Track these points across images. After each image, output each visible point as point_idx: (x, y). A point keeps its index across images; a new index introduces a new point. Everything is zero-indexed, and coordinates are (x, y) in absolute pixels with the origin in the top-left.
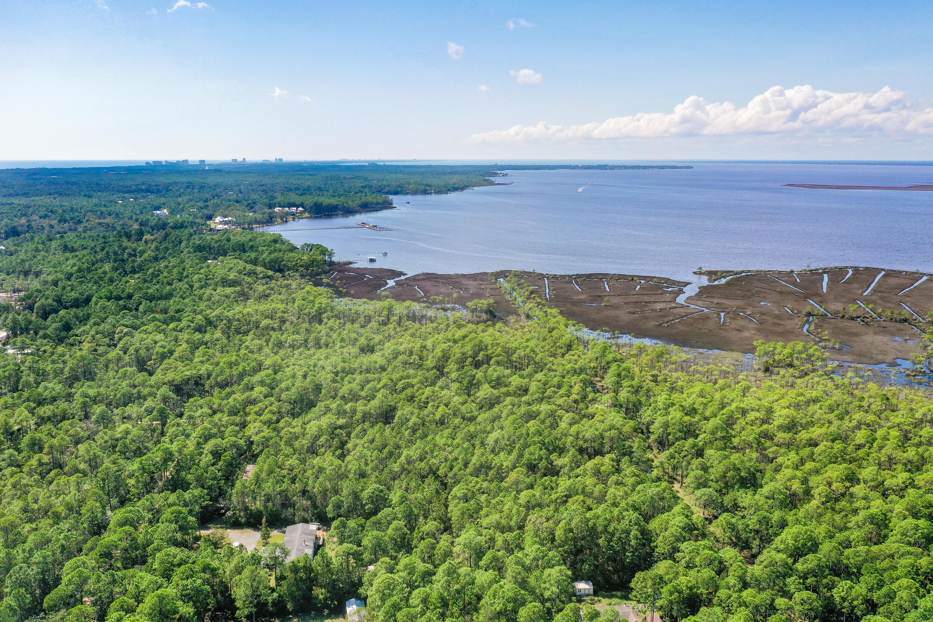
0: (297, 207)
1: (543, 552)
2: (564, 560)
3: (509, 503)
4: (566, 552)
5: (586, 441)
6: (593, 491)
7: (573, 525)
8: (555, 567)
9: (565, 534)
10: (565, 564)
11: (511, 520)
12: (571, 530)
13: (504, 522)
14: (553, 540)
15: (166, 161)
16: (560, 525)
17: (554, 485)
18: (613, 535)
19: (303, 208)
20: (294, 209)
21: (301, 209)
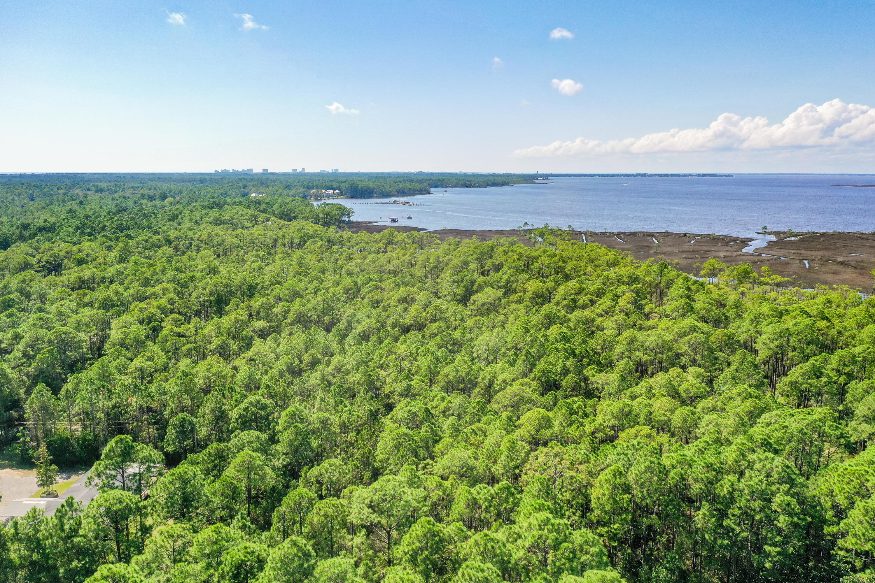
0: (334, 190)
1: (558, 531)
2: (610, 556)
3: (497, 433)
4: (613, 537)
5: (647, 350)
6: (669, 420)
7: (631, 478)
8: (588, 573)
9: (612, 497)
10: (614, 565)
11: (495, 462)
12: (627, 489)
13: (480, 466)
14: (586, 509)
15: (233, 170)
16: (602, 477)
17: (589, 410)
18: (731, 501)
19: (340, 190)
20: (331, 192)
21: (337, 191)
